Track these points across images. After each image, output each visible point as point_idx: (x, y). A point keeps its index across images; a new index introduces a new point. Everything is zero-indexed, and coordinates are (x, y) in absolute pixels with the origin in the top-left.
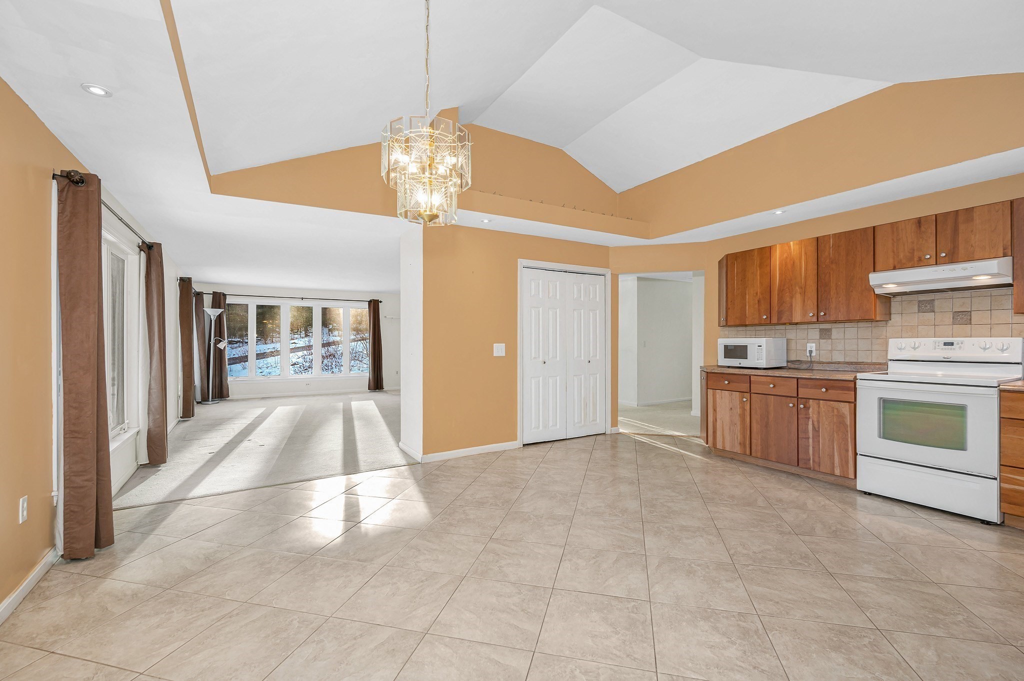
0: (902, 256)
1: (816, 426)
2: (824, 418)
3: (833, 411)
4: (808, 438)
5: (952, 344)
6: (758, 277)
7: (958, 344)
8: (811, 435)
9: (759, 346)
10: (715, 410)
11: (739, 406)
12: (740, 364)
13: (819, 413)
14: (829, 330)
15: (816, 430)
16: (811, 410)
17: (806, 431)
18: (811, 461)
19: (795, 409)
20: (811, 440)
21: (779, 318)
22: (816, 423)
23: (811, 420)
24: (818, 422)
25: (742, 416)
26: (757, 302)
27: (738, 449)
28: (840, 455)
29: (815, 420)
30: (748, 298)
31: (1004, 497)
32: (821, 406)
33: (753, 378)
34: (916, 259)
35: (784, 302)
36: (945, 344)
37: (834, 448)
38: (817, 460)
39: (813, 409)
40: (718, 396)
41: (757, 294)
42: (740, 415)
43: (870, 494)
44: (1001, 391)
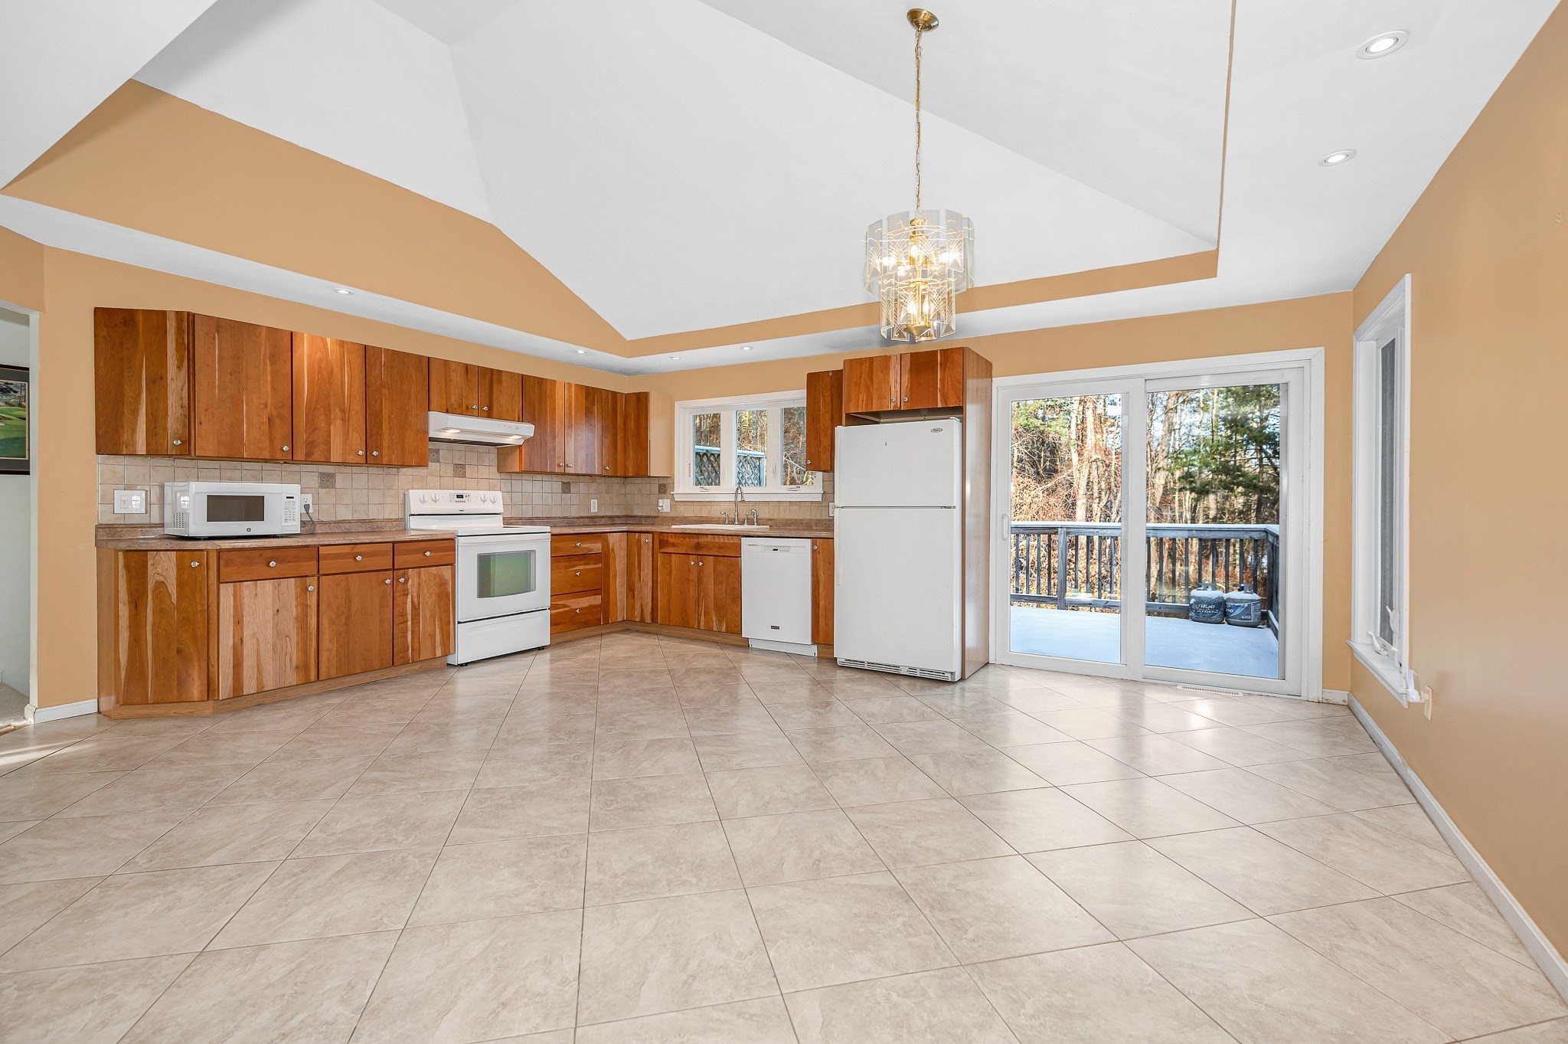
0: (453, 400)
1: (416, 604)
2: (425, 590)
3: (435, 579)
4: (407, 621)
5: (462, 497)
6: (269, 378)
7: (466, 496)
8: (409, 617)
9: (287, 498)
10: (238, 622)
11: (294, 603)
12: (249, 530)
13: (419, 584)
14: (332, 476)
15: (415, 608)
16: (410, 581)
17: (404, 615)
18: (410, 651)
19: (390, 587)
20: (409, 623)
21: (309, 454)
22: (416, 600)
23: (410, 596)
24: (419, 596)
25: (302, 621)
26: (266, 420)
27: (292, 678)
28: (441, 629)
29: (415, 594)
30: (247, 411)
31: (555, 622)
32: (422, 576)
33: (322, 550)
34: (464, 407)
35: (316, 429)
36: (458, 496)
37: (435, 625)
38: (416, 647)
39: (413, 581)
40: (246, 593)
41: (266, 406)
42: (297, 618)
43: (466, 664)
44: (552, 535)
